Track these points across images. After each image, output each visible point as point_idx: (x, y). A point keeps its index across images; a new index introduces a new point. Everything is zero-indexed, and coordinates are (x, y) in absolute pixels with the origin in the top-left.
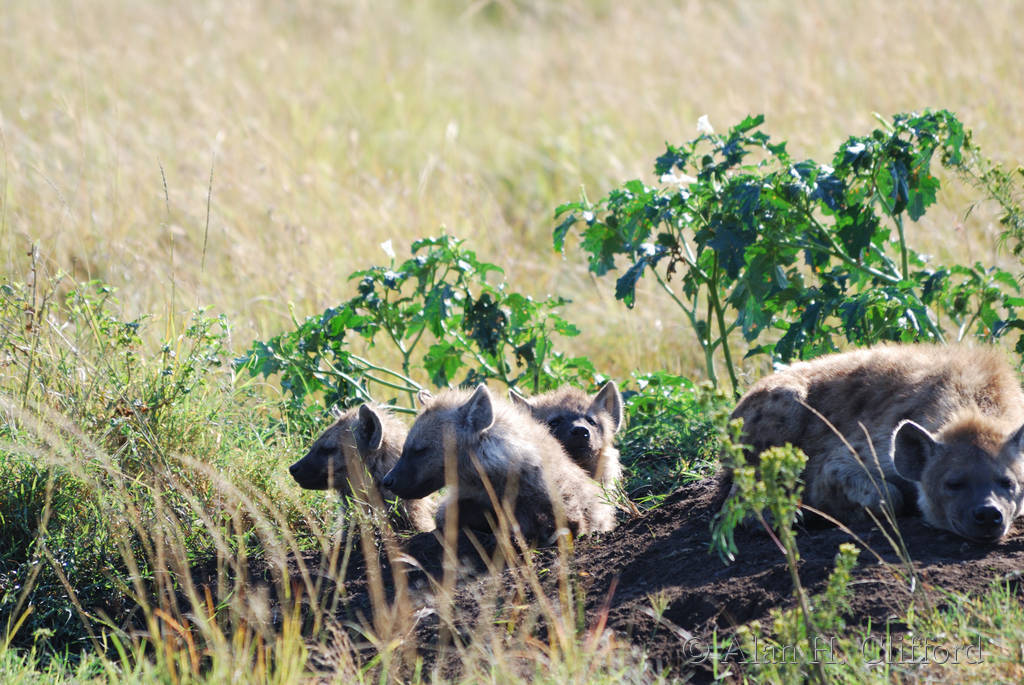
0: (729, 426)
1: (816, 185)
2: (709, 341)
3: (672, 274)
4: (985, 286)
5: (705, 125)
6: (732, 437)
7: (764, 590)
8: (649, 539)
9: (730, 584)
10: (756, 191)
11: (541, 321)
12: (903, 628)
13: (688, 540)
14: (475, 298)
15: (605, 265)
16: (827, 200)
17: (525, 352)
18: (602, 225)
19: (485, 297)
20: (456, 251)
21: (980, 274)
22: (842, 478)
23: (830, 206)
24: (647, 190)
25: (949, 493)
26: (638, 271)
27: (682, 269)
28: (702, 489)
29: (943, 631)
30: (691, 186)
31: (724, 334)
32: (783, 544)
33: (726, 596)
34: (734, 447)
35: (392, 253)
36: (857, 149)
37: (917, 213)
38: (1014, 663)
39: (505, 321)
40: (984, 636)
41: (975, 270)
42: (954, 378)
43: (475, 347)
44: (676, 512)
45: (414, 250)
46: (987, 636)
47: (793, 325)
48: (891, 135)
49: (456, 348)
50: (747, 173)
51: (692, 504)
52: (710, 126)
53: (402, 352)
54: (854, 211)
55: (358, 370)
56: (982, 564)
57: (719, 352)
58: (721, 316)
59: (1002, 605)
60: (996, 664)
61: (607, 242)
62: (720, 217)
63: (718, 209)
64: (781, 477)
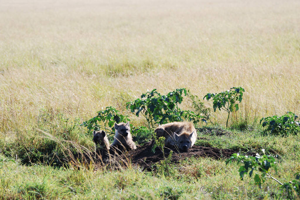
0: (154, 134)
1: (165, 99)
4: (189, 114)
5: (148, 91)
7: (159, 157)
8: (142, 150)
9: (154, 156)
10: (156, 100)
11: (125, 119)
12: (179, 163)
13: (147, 150)
14: (115, 115)
15: (133, 111)
16: (167, 101)
18: (133, 105)
19: (117, 115)
20: (113, 108)
21: (189, 112)
22: (169, 141)
24: (140, 100)
26: (139, 112)
27: (145, 111)
28: (149, 143)
29: (185, 163)
30: (146, 99)
31: (151, 120)
32: (162, 151)
33: (153, 158)
34: (155, 137)
35: (103, 109)
36: (171, 94)
37: (180, 103)
39: (120, 118)
42: (185, 127)
44: (145, 146)
45: (106, 108)
47: (161, 119)
48: (176, 92)
49: (113, 122)
50: (155, 97)
51: (148, 145)
53: (105, 123)
54: (171, 103)
55: (98, 126)
56: (190, 153)
57: (151, 123)
58: (151, 118)
59: (193, 159)
60: (192, 168)
61: (134, 108)
62: (151, 104)
63: (151, 103)
64: (162, 141)
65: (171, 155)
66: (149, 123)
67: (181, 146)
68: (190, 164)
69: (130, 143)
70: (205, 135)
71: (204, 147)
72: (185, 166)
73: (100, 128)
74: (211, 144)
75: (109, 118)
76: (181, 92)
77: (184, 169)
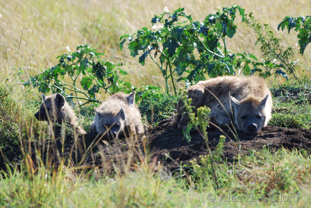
0: (187, 101)
1: (200, 29)
2: (166, 76)
3: (156, 56)
4: (246, 59)
5: (166, 9)
6: (188, 104)
7: (192, 150)
8: (155, 135)
9: (182, 148)
10: (182, 30)
11: (115, 70)
12: (237, 160)
13: (167, 135)
14: (96, 63)
15: (135, 54)
16: (203, 33)
17: (111, 80)
18: (134, 41)
19: (99, 63)
20: (90, 49)
21: (245, 56)
23: (204, 34)
24: (149, 30)
25: (242, 120)
26: (146, 54)
27: (159, 54)
28: (170, 120)
29: (248, 161)
30: (162, 29)
31: (171, 73)
32: (203, 135)
33: (181, 152)
34: (189, 107)
35: (69, 50)
36: (212, 18)
37: (231, 36)
38: (271, 170)
39: (105, 70)
40: (262, 162)
41: (244, 54)
43: (96, 78)
44: (163, 127)
45: (78, 49)
46: (263, 163)
47: (192, 71)
48: (222, 13)
49: (90, 79)
50: (179, 25)
51: (168, 125)
52: (168, 10)
53: (73, 80)
54: (211, 36)
55: (61, 85)
56: (257, 141)
57: (170, 79)
58: (170, 68)
59: (266, 153)
60: (265, 171)
61: (136, 46)
62: (171, 38)
63: (170, 36)
64: (203, 116)
65: (221, 145)
66: (167, 78)
67: (244, 127)
68: (260, 165)
70: (284, 104)
71: (286, 129)
72: (250, 167)
73: (64, 89)
74: (300, 121)
75: (83, 69)
76: (233, 14)
77: (249, 174)
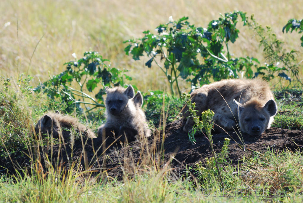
1: (203, 34)
2: (171, 81)
4: (249, 63)
5: (171, 19)
6: (192, 108)
7: (198, 152)
9: (188, 151)
10: (185, 36)
11: (121, 76)
12: (241, 162)
13: (174, 138)
14: (102, 69)
16: (207, 38)
19: (105, 70)
20: (97, 55)
25: (246, 122)
28: (176, 124)
29: (253, 163)
30: (166, 36)
31: (176, 78)
32: (208, 138)
33: (187, 154)
34: (193, 111)
35: (75, 57)
36: (215, 24)
37: (233, 41)
38: (275, 171)
39: (111, 76)
41: (247, 59)
44: (169, 130)
45: (84, 55)
46: (267, 164)
47: (197, 75)
48: (224, 19)
50: (183, 31)
51: (173, 128)
53: (80, 86)
54: (215, 41)
55: (69, 91)
56: (261, 143)
57: (175, 83)
58: (175, 73)
59: (270, 154)
60: (270, 172)
62: (175, 45)
63: (174, 42)
64: (207, 119)
65: (226, 146)
66: (172, 83)
67: (248, 129)
68: (264, 166)
69: (138, 125)
70: (287, 106)
71: (289, 131)
72: (254, 169)
76: (234, 19)
77: (253, 175)
